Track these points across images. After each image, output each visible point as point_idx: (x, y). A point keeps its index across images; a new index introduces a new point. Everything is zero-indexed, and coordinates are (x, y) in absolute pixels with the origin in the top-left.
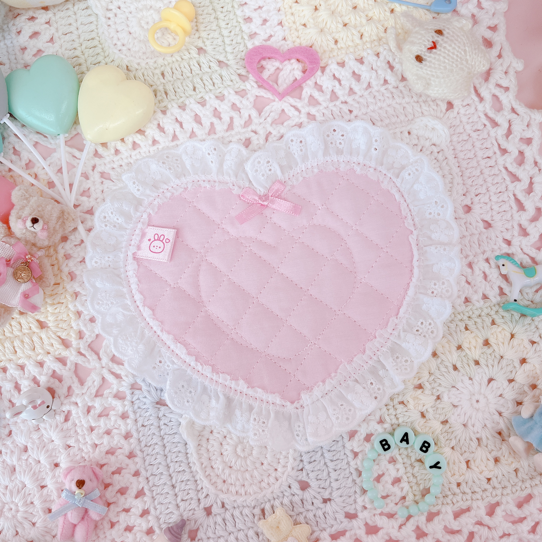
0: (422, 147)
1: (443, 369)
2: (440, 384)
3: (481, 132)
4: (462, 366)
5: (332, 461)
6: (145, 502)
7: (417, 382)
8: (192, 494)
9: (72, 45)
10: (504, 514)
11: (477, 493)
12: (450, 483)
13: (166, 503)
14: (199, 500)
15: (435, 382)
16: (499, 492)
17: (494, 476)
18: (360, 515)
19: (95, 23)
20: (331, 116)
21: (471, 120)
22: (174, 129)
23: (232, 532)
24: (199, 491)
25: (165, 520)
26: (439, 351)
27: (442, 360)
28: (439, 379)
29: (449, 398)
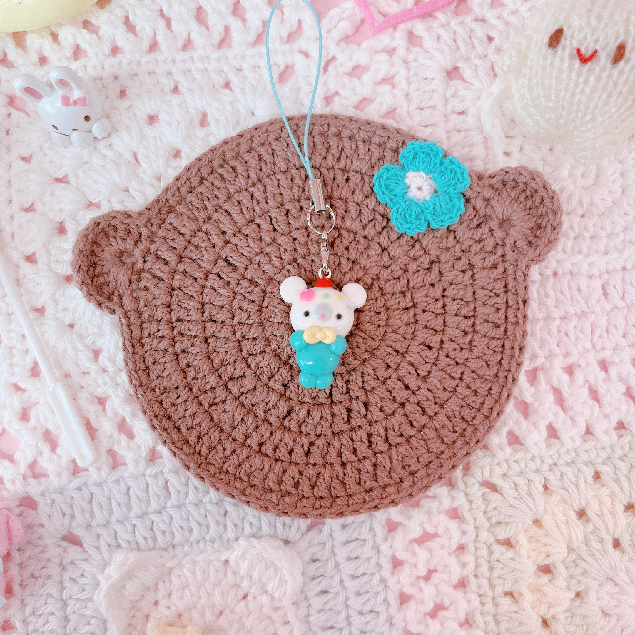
1: (595, 544)
2: (586, 571)
4: (630, 543)
7: (542, 561)
15: (577, 565)
22: (154, 30)
26: (592, 510)
27: (596, 528)
28: (586, 561)
29: (598, 598)
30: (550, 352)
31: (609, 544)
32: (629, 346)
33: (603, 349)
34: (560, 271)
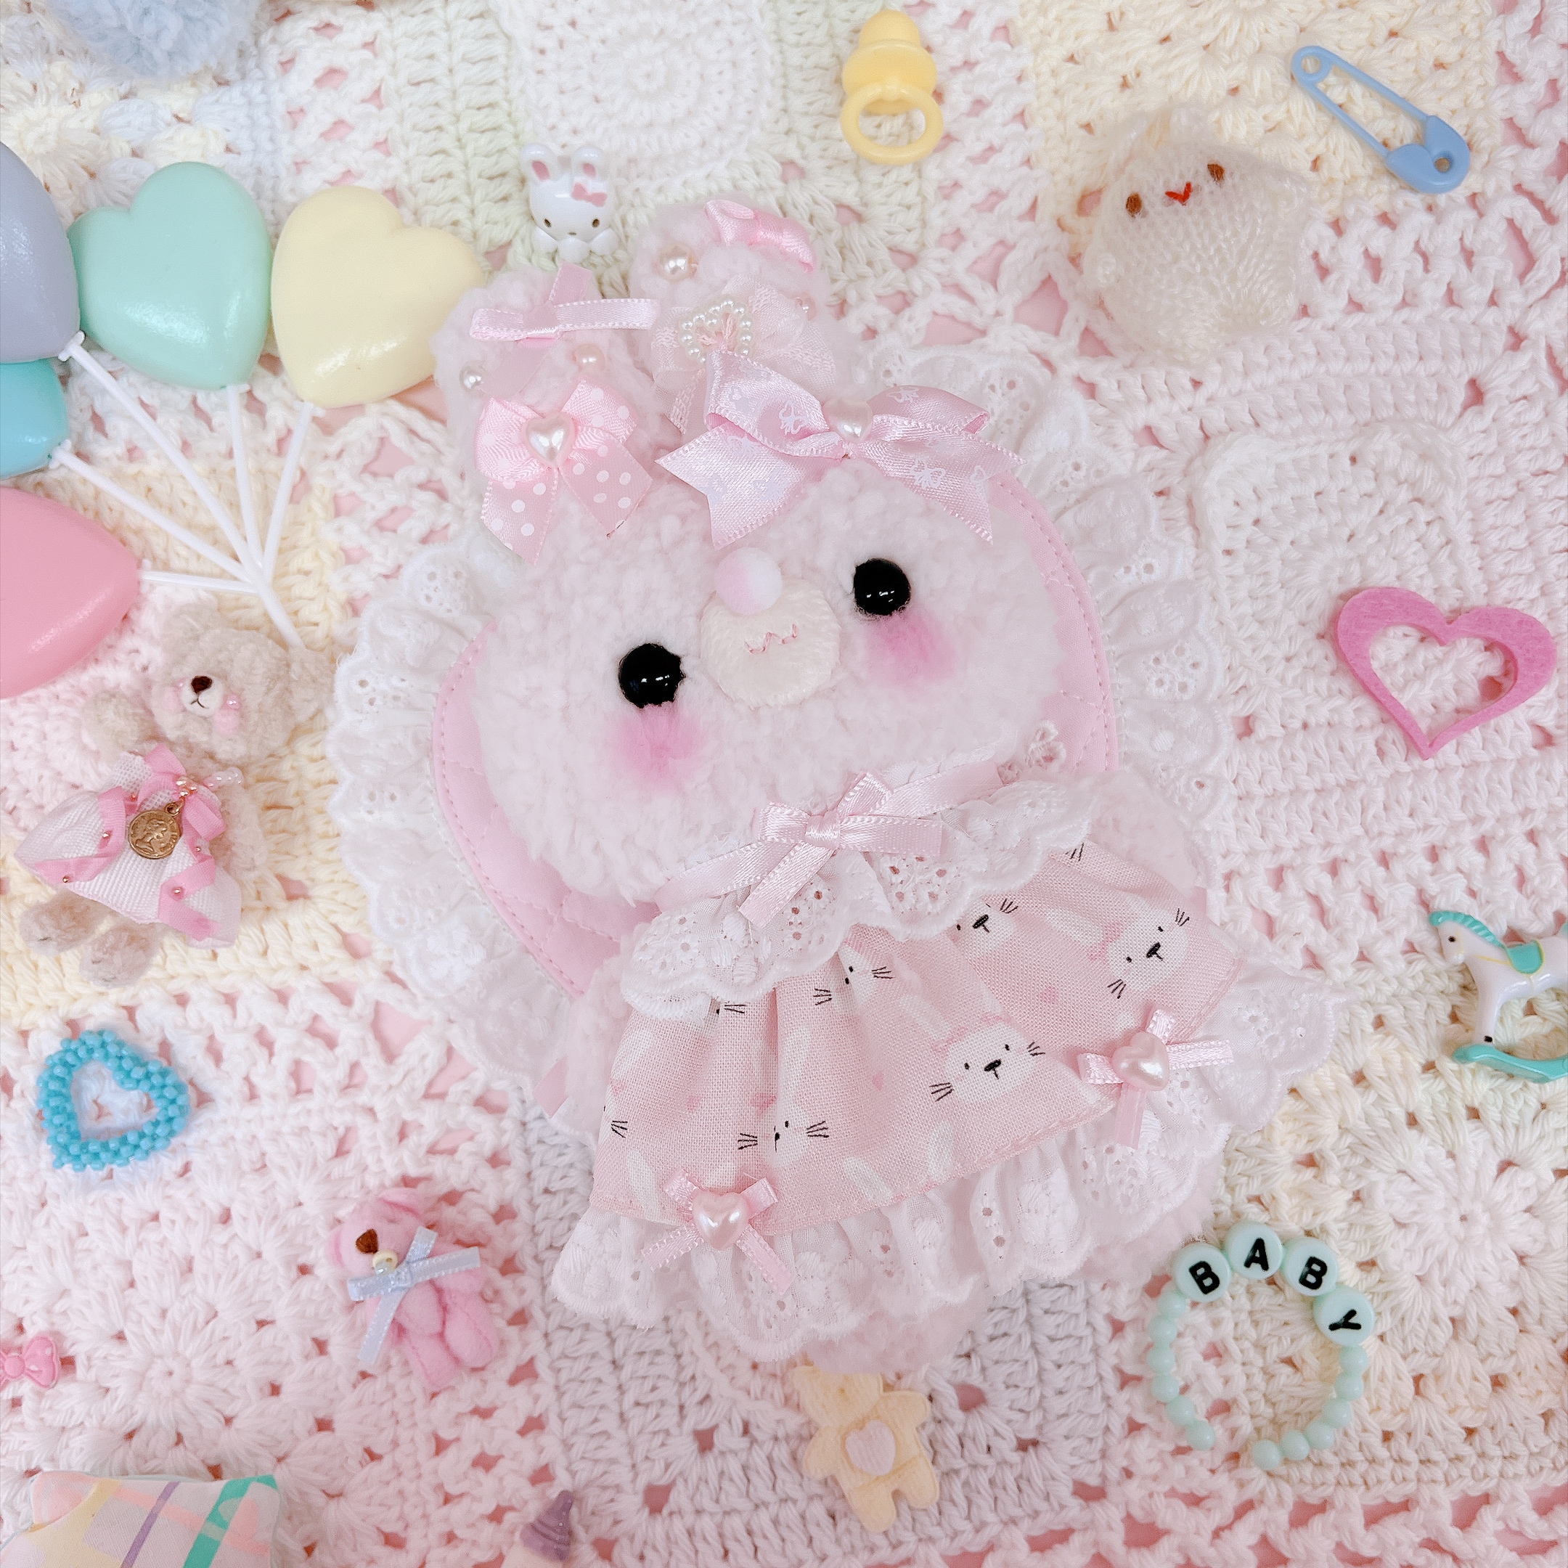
0: (1386, 504)
1: (1380, 1121)
2: (1367, 1160)
3: (1554, 477)
4: (1432, 1118)
5: (1052, 1339)
6: (536, 1399)
7: (1302, 1149)
8: (668, 1390)
9: (432, 116)
10: (1500, 1526)
11: (1435, 1463)
12: (1365, 1430)
13: (594, 1407)
14: (682, 1407)
15: (1354, 1153)
16: (1494, 1468)
17: (1486, 1423)
18: (1112, 1491)
19: (503, 60)
20: (1140, 394)
21: (1529, 442)
23: (763, 1503)
24: (682, 1385)
25: (584, 1452)
26: (1376, 1071)
27: (1380, 1096)
28: (1366, 1145)
29: (1387, 1201)
30: (1301, 841)
31: (1402, 1118)
32: (1419, 830)
33: (1380, 834)
34: (1312, 721)
